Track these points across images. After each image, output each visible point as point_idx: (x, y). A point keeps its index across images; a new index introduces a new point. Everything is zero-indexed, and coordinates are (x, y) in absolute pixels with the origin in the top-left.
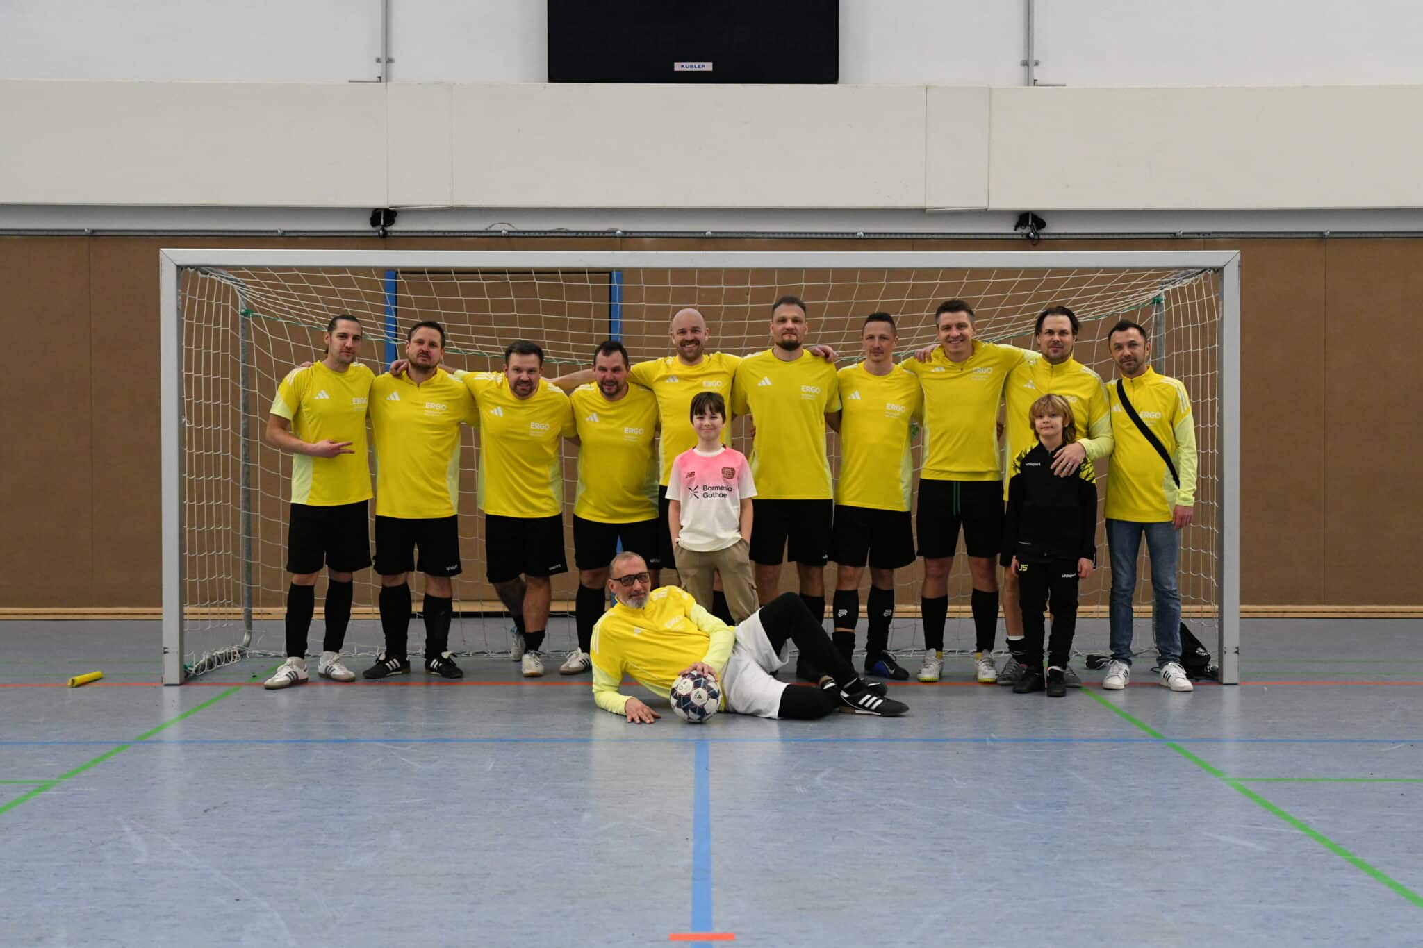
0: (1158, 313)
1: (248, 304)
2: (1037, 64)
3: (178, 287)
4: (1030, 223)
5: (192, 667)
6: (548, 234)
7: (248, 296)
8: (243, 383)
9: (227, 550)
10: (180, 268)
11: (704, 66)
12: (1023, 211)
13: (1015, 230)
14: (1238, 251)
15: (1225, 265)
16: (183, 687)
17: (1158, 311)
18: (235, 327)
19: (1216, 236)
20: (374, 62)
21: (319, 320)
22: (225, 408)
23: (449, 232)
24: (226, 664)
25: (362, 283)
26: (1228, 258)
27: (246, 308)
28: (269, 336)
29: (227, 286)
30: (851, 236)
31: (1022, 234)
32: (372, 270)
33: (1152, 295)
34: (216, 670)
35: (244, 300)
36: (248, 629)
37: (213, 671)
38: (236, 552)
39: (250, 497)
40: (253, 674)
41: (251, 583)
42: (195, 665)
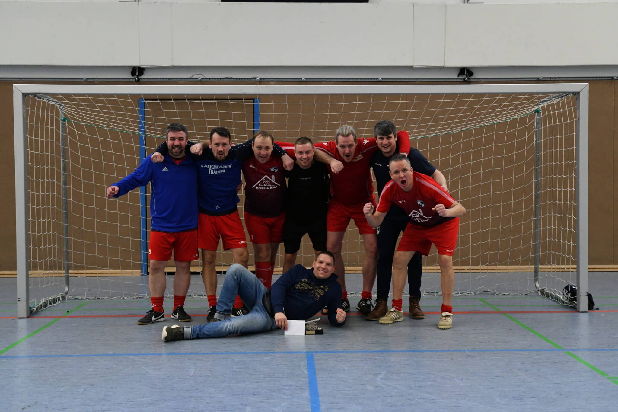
0: (538, 118)
1: (65, 115)
3: (23, 105)
4: (466, 73)
5: (34, 307)
6: (222, 80)
7: (64, 110)
8: (63, 156)
9: (54, 244)
10: (25, 95)
12: (462, 67)
13: (458, 77)
14: (588, 83)
15: (581, 91)
16: (29, 319)
17: (538, 116)
18: (58, 127)
19: (559, 79)
21: (102, 123)
22: (53, 170)
23: (172, 79)
24: (55, 304)
25: (124, 103)
26: (582, 88)
27: (64, 117)
28: (76, 131)
29: (52, 105)
30: (375, 80)
31: (461, 79)
32: (128, 95)
33: (536, 108)
34: (48, 308)
35: (63, 113)
36: (67, 283)
37: (46, 309)
38: (59, 245)
39: (67, 216)
40: (68, 310)
41: (68, 262)
42: (36, 306)
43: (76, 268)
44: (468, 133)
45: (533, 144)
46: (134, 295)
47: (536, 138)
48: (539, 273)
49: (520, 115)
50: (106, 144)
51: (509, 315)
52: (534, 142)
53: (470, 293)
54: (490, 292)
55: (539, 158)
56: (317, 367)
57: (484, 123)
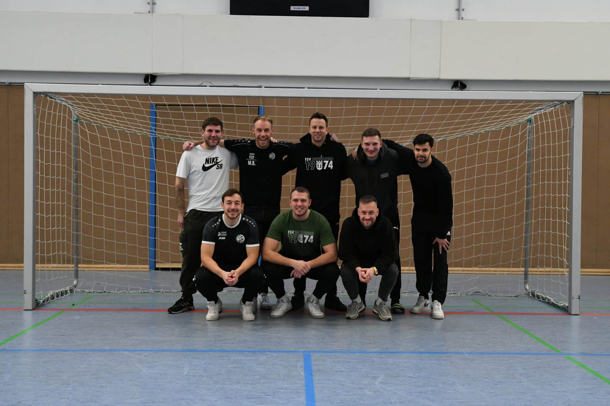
0: (530, 127)
1: (77, 116)
2: (463, 10)
3: (34, 103)
4: (459, 86)
5: (40, 299)
7: (76, 111)
8: (74, 156)
9: (63, 239)
10: (36, 94)
11: (305, 8)
12: (455, 80)
13: (452, 88)
15: (575, 99)
16: (35, 311)
17: (530, 125)
18: (69, 127)
20: (147, 4)
21: (112, 124)
22: (63, 168)
23: (181, 86)
24: (62, 297)
26: (577, 96)
27: (76, 118)
28: (88, 132)
29: (64, 105)
32: (136, 96)
33: (530, 117)
34: (55, 301)
35: (75, 114)
36: (76, 276)
37: (53, 301)
38: (69, 239)
39: (77, 212)
40: (74, 303)
41: (78, 256)
42: (43, 299)
43: (85, 262)
44: (463, 140)
45: (525, 152)
46: (139, 289)
47: (528, 147)
48: (529, 276)
49: (513, 124)
50: (116, 145)
51: (503, 316)
52: (527, 149)
53: (462, 293)
54: (482, 293)
55: (530, 165)
56: (314, 368)
57: (479, 130)
